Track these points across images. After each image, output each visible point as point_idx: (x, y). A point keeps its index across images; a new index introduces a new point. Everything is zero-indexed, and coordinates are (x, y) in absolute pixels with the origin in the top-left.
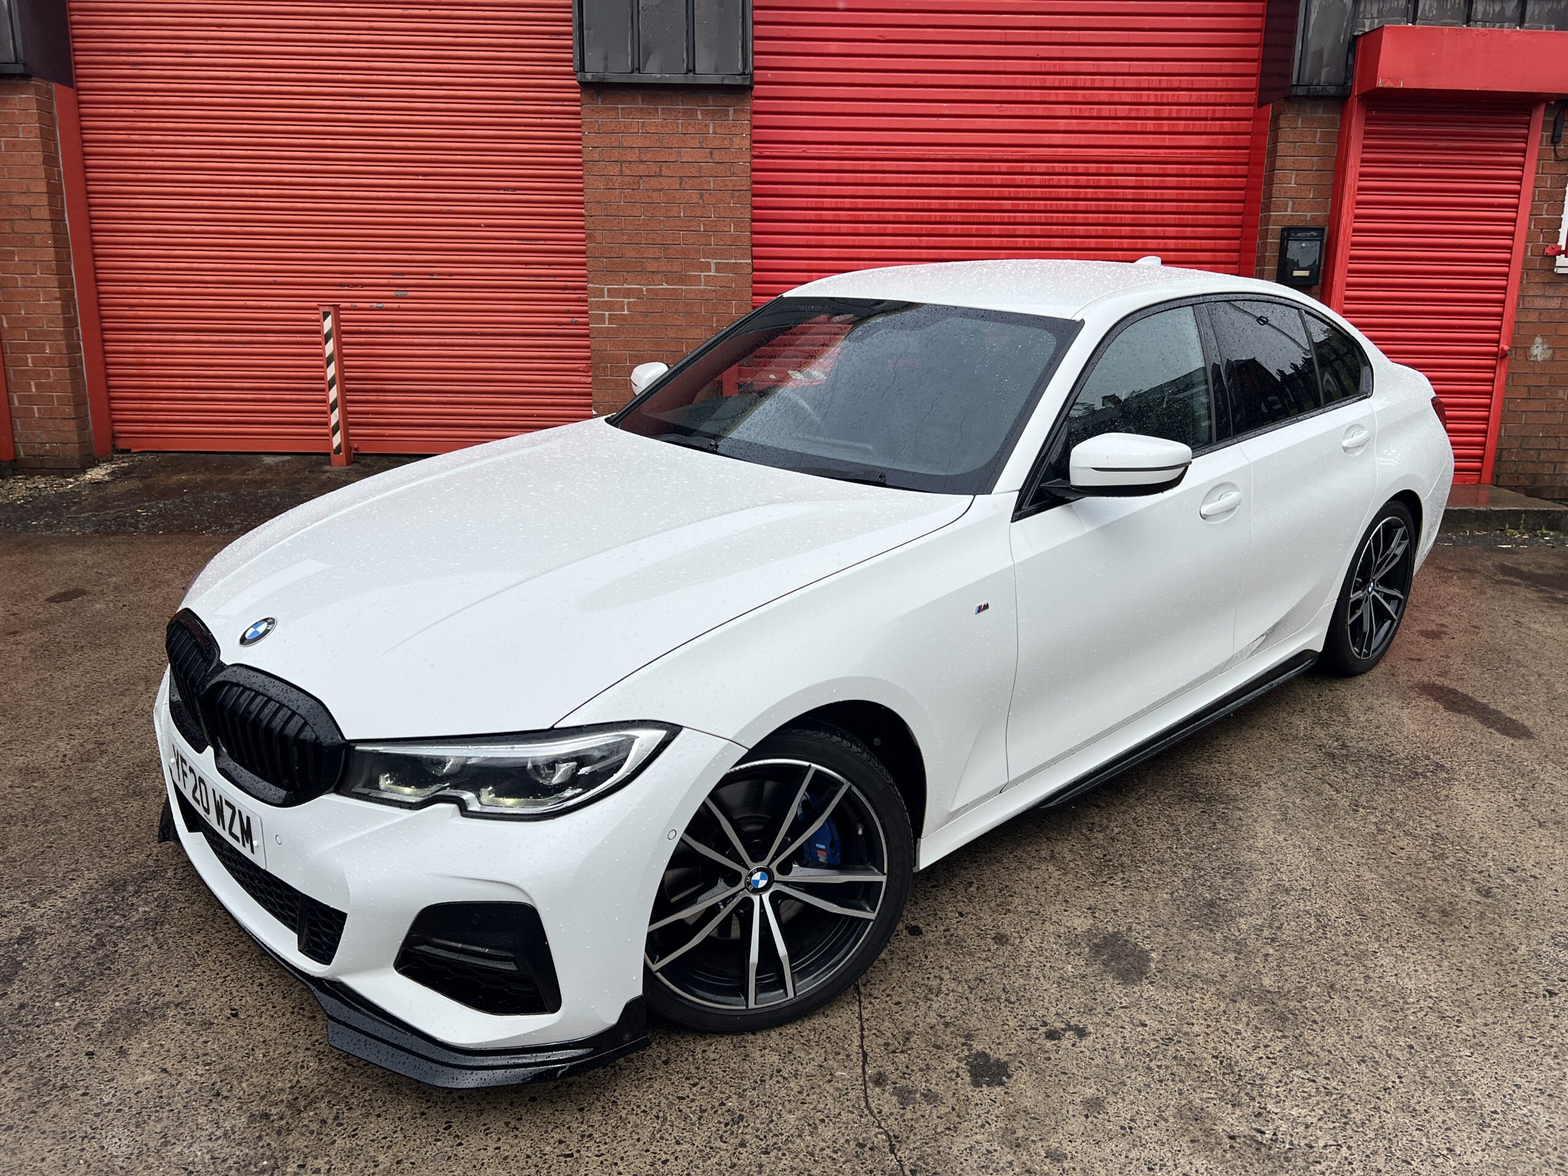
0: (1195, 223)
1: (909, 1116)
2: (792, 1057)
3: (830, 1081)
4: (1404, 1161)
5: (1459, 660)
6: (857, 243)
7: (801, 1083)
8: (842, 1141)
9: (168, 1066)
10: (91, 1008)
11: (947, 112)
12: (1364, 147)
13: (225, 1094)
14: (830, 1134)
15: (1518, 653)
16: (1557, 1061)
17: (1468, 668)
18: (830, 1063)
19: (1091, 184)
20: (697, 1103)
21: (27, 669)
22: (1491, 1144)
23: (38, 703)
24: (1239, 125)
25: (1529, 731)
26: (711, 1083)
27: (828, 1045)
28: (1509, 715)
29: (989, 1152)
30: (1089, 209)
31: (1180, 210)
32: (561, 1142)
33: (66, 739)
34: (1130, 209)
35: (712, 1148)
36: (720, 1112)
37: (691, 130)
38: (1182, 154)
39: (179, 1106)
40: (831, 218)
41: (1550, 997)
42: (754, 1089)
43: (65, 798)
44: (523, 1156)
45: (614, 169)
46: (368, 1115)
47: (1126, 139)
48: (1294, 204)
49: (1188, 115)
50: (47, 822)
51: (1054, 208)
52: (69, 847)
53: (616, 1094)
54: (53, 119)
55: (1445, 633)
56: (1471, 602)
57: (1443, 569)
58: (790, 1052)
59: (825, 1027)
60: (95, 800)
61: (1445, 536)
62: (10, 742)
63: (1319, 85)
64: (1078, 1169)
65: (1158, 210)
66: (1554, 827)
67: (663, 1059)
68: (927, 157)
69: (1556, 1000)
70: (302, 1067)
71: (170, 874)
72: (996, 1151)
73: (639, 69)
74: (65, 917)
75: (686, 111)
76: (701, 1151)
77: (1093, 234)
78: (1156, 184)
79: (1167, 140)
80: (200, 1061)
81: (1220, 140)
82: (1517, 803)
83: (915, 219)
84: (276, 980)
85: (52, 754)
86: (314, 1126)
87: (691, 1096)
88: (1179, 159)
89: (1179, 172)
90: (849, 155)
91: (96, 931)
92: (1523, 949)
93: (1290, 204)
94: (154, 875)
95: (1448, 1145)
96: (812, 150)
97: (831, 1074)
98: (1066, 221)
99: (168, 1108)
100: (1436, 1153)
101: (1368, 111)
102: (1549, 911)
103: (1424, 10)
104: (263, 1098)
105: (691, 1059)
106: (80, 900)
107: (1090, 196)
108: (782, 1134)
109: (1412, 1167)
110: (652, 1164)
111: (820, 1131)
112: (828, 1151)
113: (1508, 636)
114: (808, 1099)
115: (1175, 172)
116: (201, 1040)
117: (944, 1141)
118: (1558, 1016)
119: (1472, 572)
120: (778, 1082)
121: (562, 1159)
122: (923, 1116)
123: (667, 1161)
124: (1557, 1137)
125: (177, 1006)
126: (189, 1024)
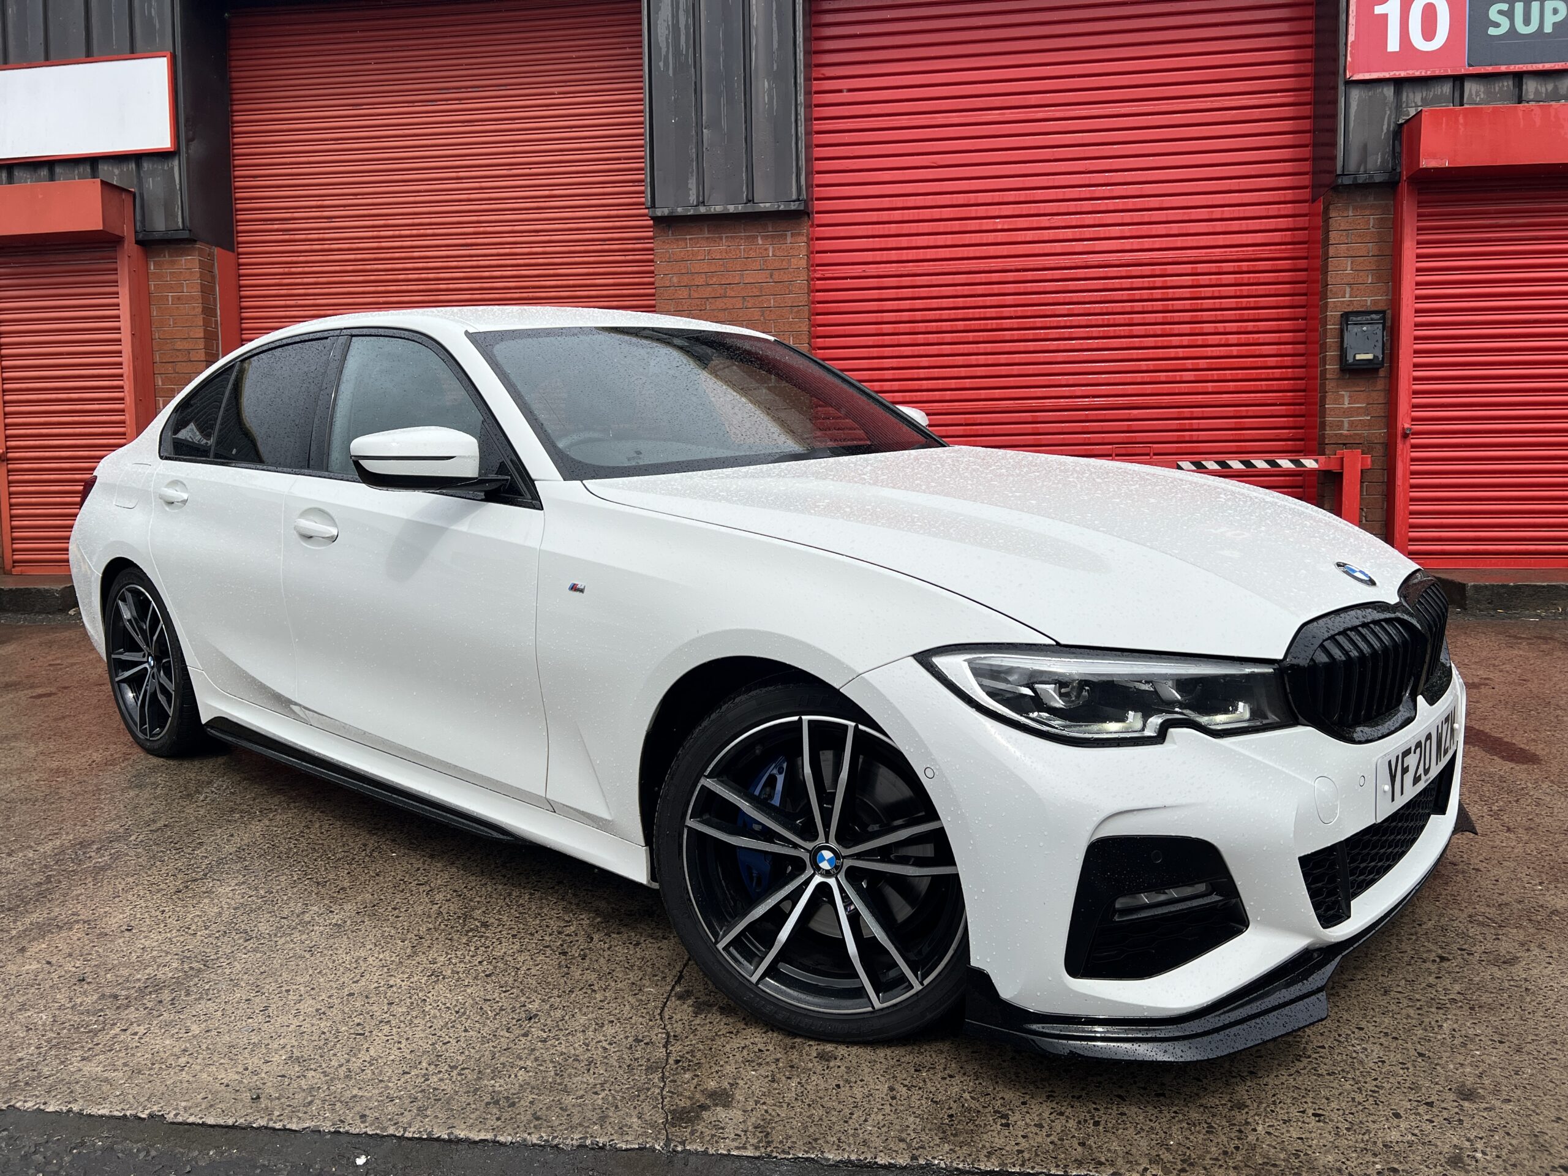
0: (1257, 317)
1: (698, 1022)
2: (609, 977)
3: (635, 994)
4: (1194, 1078)
5: (1490, 704)
6: (916, 353)
7: (607, 995)
8: (622, 1036)
9: (54, 961)
10: (15, 922)
11: (999, 227)
12: (1418, 229)
13: (89, 980)
14: (613, 1031)
15: (1562, 700)
16: (1420, 1012)
17: (1496, 711)
18: (644, 982)
19: (1146, 285)
20: (500, 1004)
21: (96, 708)
22: (1302, 1071)
23: (93, 728)
24: (1294, 221)
25: (1538, 759)
26: (522, 990)
27: (650, 970)
28: (1522, 746)
29: (760, 1050)
30: (1146, 309)
31: (1240, 306)
32: (358, 1024)
33: (101, 751)
34: (1188, 307)
35: (494, 1036)
36: (518, 1011)
37: (752, 254)
38: (1237, 252)
39: (47, 986)
40: (890, 331)
41: (1441, 962)
42: (559, 997)
43: (77, 788)
44: (319, 1032)
45: (683, 293)
46: (200, 998)
47: (1179, 242)
48: (1352, 289)
49: (1242, 215)
50: (53, 803)
51: (1110, 310)
52: (60, 819)
53: (430, 995)
54: (213, 277)
55: (1487, 685)
56: (1532, 662)
57: (1515, 637)
58: (609, 973)
59: (653, 957)
60: (101, 790)
61: (1534, 613)
62: (54, 753)
63: (1365, 172)
64: (843, 1068)
65: (1217, 306)
66: (1524, 832)
67: (487, 973)
68: (982, 269)
69: (1445, 964)
70: (165, 966)
71: (133, 838)
72: (768, 1050)
73: (703, 202)
74: (28, 864)
75: (748, 237)
76: (484, 1037)
77: (1151, 333)
78: (1214, 282)
79: (1221, 240)
80: (82, 958)
81: (1277, 237)
82: (1491, 813)
83: (973, 328)
84: (178, 909)
85: (84, 760)
86: (150, 1005)
87: (497, 999)
88: (1234, 257)
89: (1236, 269)
90: (906, 273)
91: (50, 873)
92: (1430, 924)
93: (1348, 290)
94: (118, 839)
95: (1252, 1069)
96: (872, 270)
97: (640, 990)
98: (1122, 322)
99: (36, 987)
100: (1234, 1074)
101: (1419, 194)
102: (1479, 896)
103: (1471, 94)
104: (120, 984)
105: (513, 974)
106: (49, 853)
107: (1145, 297)
108: (566, 1029)
109: (1201, 1083)
110: (433, 1044)
111: (604, 1029)
112: (605, 1044)
113: (1557, 687)
114: (607, 1006)
115: (1231, 270)
116: (92, 944)
117: (719, 1042)
118: (1440, 977)
119: (1545, 639)
120: (586, 993)
121: (354, 1036)
122: (710, 1023)
123: (449, 1042)
124: (1383, 1071)
125: (85, 922)
126: (87, 934)
